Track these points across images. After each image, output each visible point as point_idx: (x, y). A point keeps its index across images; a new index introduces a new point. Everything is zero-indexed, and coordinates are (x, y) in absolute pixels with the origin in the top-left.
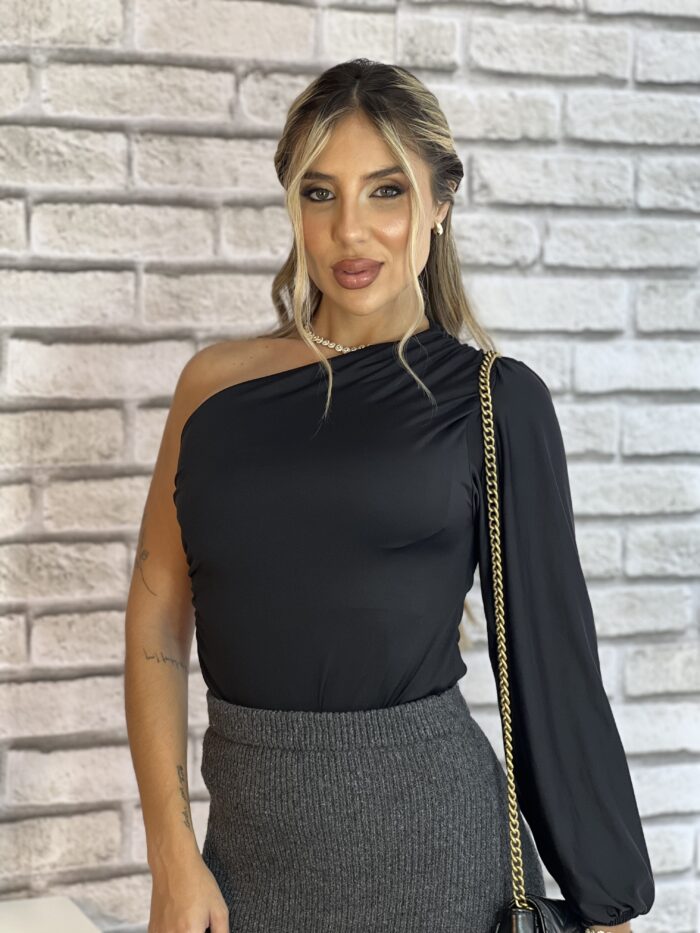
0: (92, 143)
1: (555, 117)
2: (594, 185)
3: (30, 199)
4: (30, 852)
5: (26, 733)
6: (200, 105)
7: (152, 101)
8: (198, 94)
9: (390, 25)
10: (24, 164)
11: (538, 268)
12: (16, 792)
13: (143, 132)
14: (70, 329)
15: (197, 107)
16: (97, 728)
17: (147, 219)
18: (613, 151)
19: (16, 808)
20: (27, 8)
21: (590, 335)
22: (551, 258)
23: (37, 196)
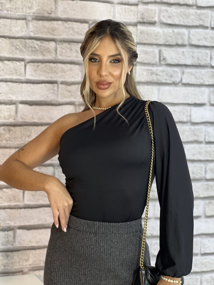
0: (45, 44)
1: (186, 38)
2: (198, 59)
3: (26, 61)
4: (23, 261)
5: (23, 224)
6: (78, 33)
7: (63, 32)
8: (77, 30)
9: (136, 9)
10: (25, 50)
11: (180, 84)
12: (19, 242)
13: (60, 41)
14: (37, 101)
15: (77, 34)
16: (44, 223)
17: (61, 68)
18: (204, 49)
19: (19, 247)
20: (26, 3)
21: (196, 105)
22: (184, 81)
23: (28, 61)
